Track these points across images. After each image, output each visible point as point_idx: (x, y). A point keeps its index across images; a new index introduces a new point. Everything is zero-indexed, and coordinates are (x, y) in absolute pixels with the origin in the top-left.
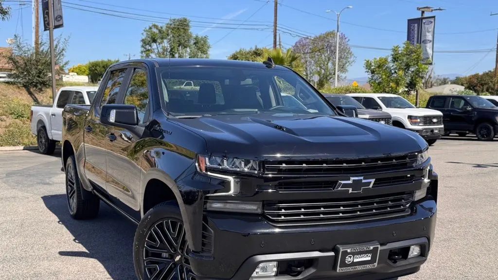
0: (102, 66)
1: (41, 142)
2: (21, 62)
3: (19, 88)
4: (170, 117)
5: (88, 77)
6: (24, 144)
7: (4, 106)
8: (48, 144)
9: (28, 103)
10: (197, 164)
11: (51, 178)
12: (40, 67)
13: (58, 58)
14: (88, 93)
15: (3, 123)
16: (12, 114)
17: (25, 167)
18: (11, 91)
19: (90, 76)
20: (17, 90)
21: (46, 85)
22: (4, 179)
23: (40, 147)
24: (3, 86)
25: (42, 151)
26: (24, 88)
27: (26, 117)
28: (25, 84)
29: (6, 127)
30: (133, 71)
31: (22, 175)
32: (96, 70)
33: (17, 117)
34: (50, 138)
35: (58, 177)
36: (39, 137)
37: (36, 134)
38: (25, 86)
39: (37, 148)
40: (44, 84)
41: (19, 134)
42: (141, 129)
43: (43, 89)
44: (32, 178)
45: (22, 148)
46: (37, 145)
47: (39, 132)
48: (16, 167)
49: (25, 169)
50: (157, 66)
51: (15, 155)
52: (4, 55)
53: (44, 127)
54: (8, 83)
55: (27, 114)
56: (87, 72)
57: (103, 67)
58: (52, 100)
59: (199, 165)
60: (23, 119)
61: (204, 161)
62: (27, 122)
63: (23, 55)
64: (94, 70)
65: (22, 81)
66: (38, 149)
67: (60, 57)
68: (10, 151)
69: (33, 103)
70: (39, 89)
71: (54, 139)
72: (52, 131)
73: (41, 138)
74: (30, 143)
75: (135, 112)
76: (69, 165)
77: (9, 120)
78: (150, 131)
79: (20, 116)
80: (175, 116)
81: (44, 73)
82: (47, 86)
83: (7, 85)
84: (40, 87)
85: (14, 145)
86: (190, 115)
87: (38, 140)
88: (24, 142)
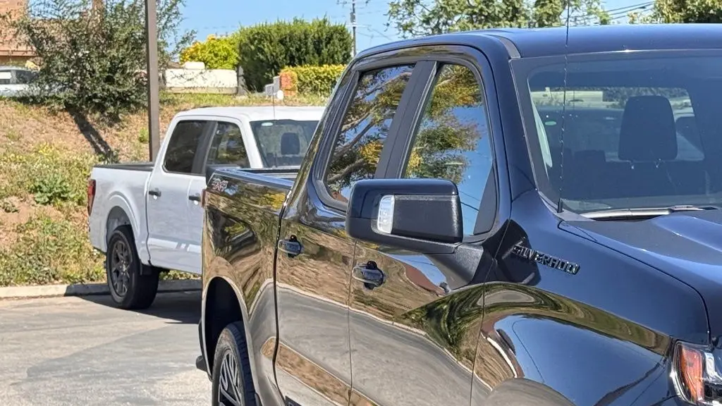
0: (278, 39)
1: (117, 272)
2: (63, 39)
3: (54, 113)
4: (567, 215)
5: (237, 72)
6: (68, 277)
7: (14, 167)
8: (139, 277)
9: (79, 159)
10: (674, 375)
11: (153, 382)
12: (114, 53)
13: (163, 22)
14: (256, 126)
15: (12, 218)
16: (35, 190)
17: (75, 349)
18: (32, 122)
19: (241, 71)
20: (49, 121)
21: (129, 103)
22: (24, 387)
23: (115, 288)
24: (12, 110)
25: (119, 299)
26: (66, 114)
27: (73, 200)
28: (71, 102)
29: (20, 230)
30: (434, 72)
31: (69, 376)
32: (262, 51)
33: (50, 198)
34: (144, 261)
35: (174, 379)
36: (111, 258)
37: (104, 250)
38: (69, 108)
39: (104, 290)
40: (124, 101)
41: (55, 249)
42: (472, 255)
43: (120, 116)
44: (100, 384)
45: (62, 289)
46: (104, 282)
47: (112, 242)
48: (54, 350)
49: (77, 354)
50: (515, 55)
51: (45, 310)
52: (14, 19)
53: (127, 229)
54: (24, 100)
55: (77, 189)
56: (235, 57)
57: (282, 42)
58: (146, 146)
59: (682, 377)
60: (64, 205)
61: (698, 365)
62: (76, 215)
63: (69, 17)
64: (253, 53)
65: (61, 95)
66: (109, 293)
67: (169, 20)
68: (29, 298)
69: (93, 158)
70: (110, 114)
71: (155, 263)
72: (151, 241)
73: (118, 259)
74: (84, 275)
75: (454, 201)
76: (223, 351)
77: (29, 209)
78: (499, 258)
79: (57, 196)
80: (579, 212)
81: (124, 68)
82: (132, 106)
83: (21, 105)
84: (111, 109)
85: (40, 283)
86: (629, 208)
87: (108, 265)
88: (69, 273)
